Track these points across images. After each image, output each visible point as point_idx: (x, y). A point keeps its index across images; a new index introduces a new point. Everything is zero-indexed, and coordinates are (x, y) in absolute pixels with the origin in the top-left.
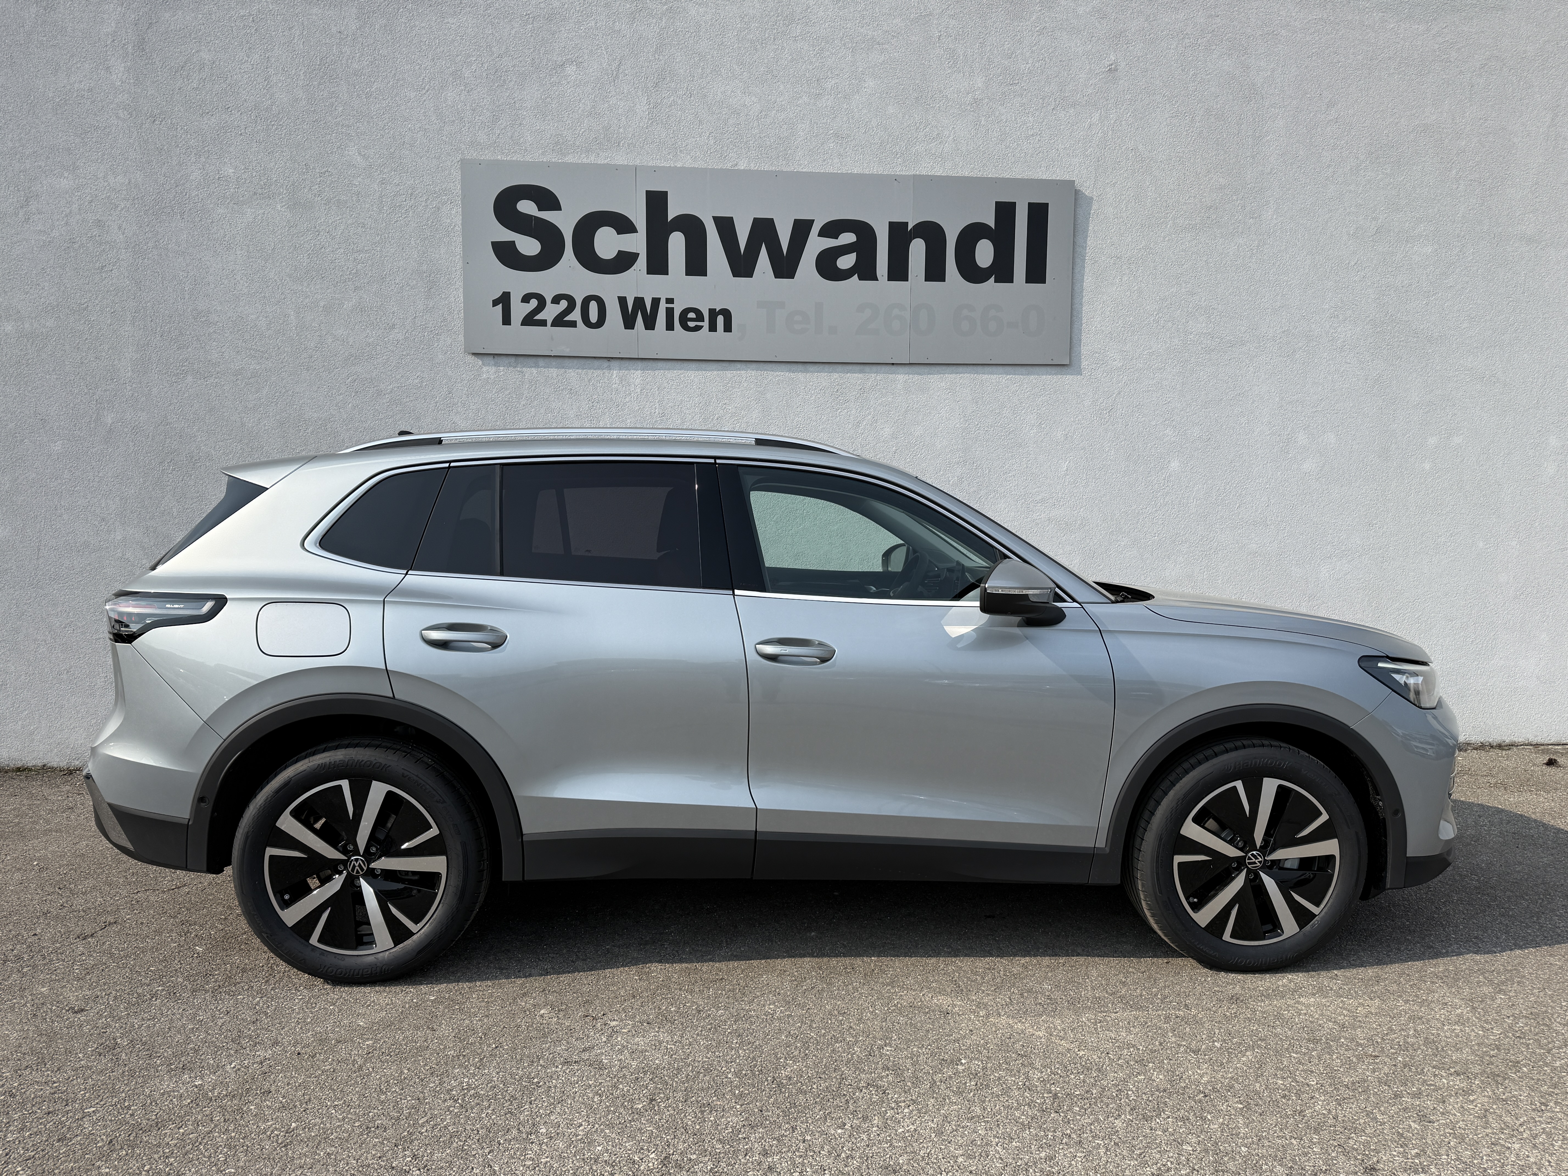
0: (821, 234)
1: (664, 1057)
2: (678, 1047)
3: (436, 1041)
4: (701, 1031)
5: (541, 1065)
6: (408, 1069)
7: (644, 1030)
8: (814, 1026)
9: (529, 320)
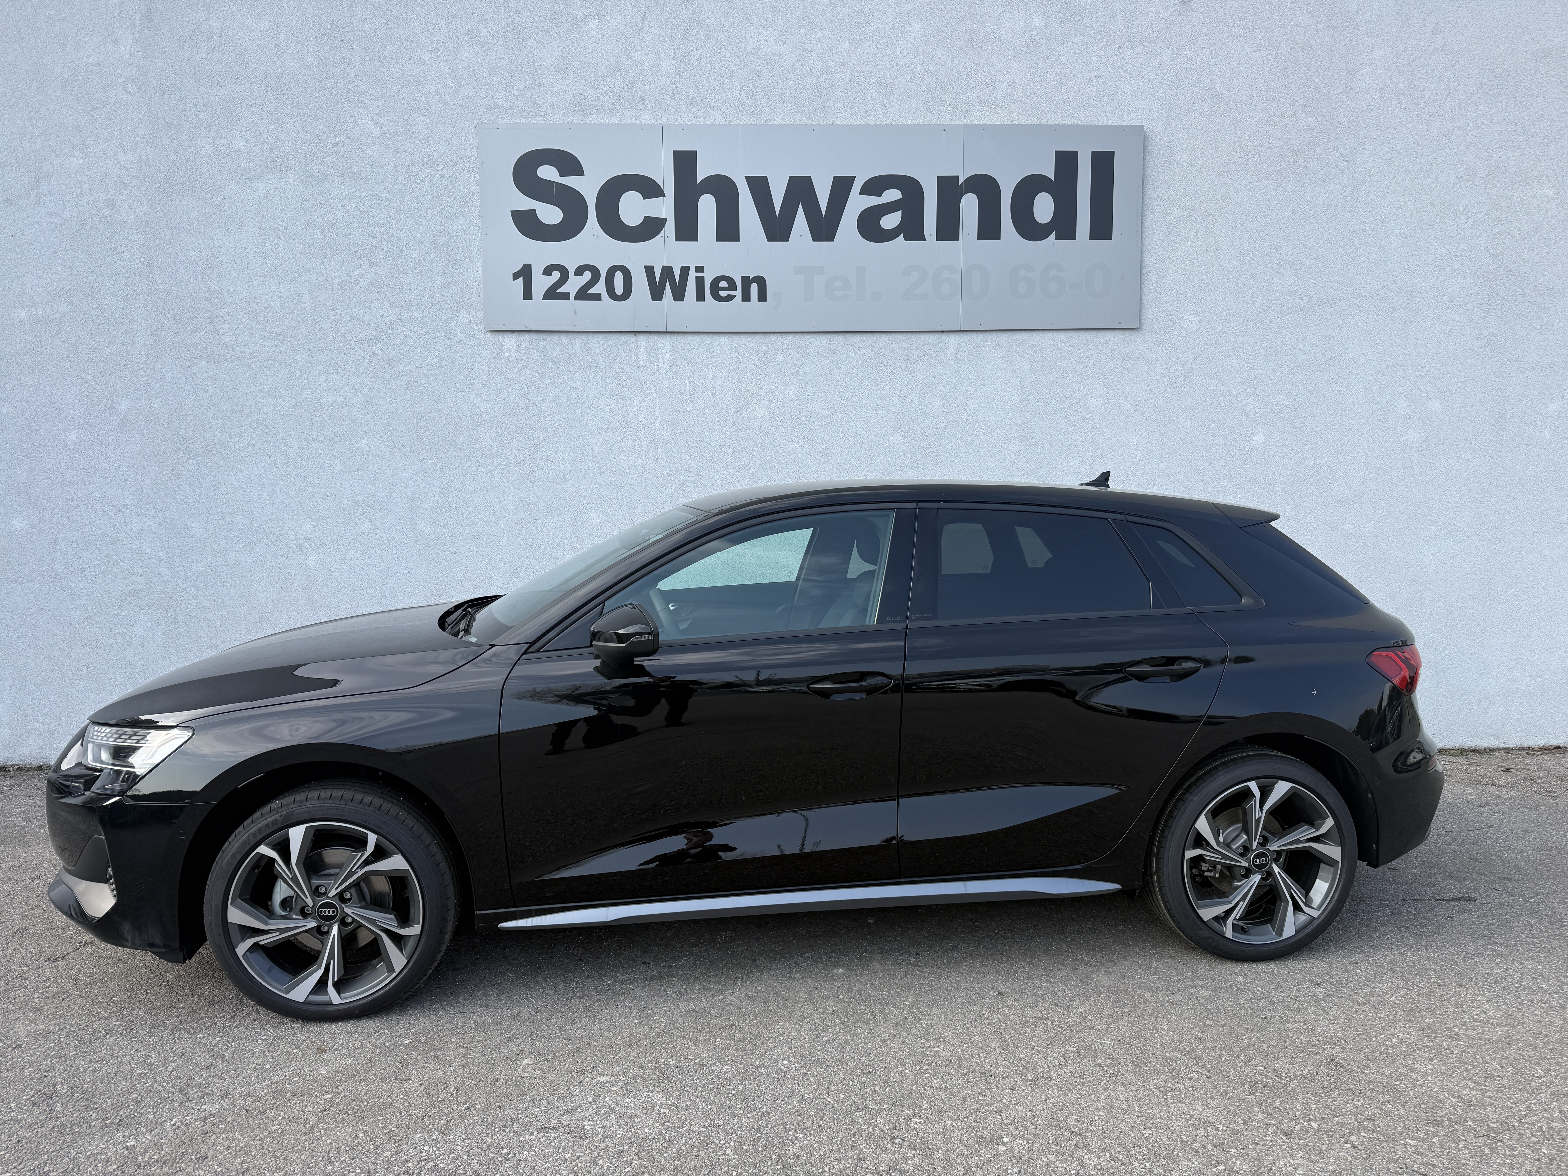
0: (862, 192)
1: (655, 1125)
2: (673, 1112)
3: (402, 1096)
4: (702, 1091)
5: (514, 1132)
6: (365, 1133)
7: (636, 1089)
8: (833, 1088)
9: (551, 294)
